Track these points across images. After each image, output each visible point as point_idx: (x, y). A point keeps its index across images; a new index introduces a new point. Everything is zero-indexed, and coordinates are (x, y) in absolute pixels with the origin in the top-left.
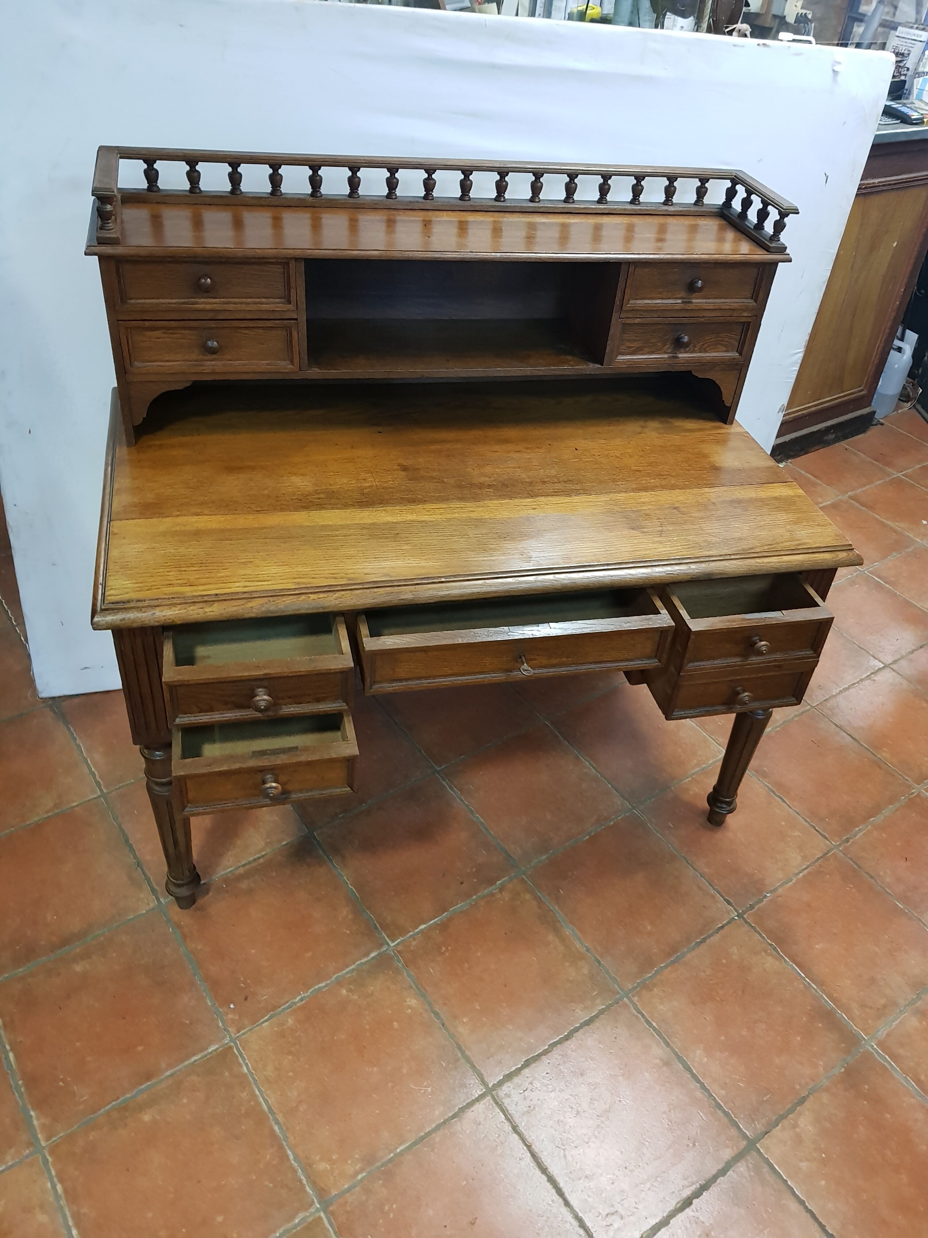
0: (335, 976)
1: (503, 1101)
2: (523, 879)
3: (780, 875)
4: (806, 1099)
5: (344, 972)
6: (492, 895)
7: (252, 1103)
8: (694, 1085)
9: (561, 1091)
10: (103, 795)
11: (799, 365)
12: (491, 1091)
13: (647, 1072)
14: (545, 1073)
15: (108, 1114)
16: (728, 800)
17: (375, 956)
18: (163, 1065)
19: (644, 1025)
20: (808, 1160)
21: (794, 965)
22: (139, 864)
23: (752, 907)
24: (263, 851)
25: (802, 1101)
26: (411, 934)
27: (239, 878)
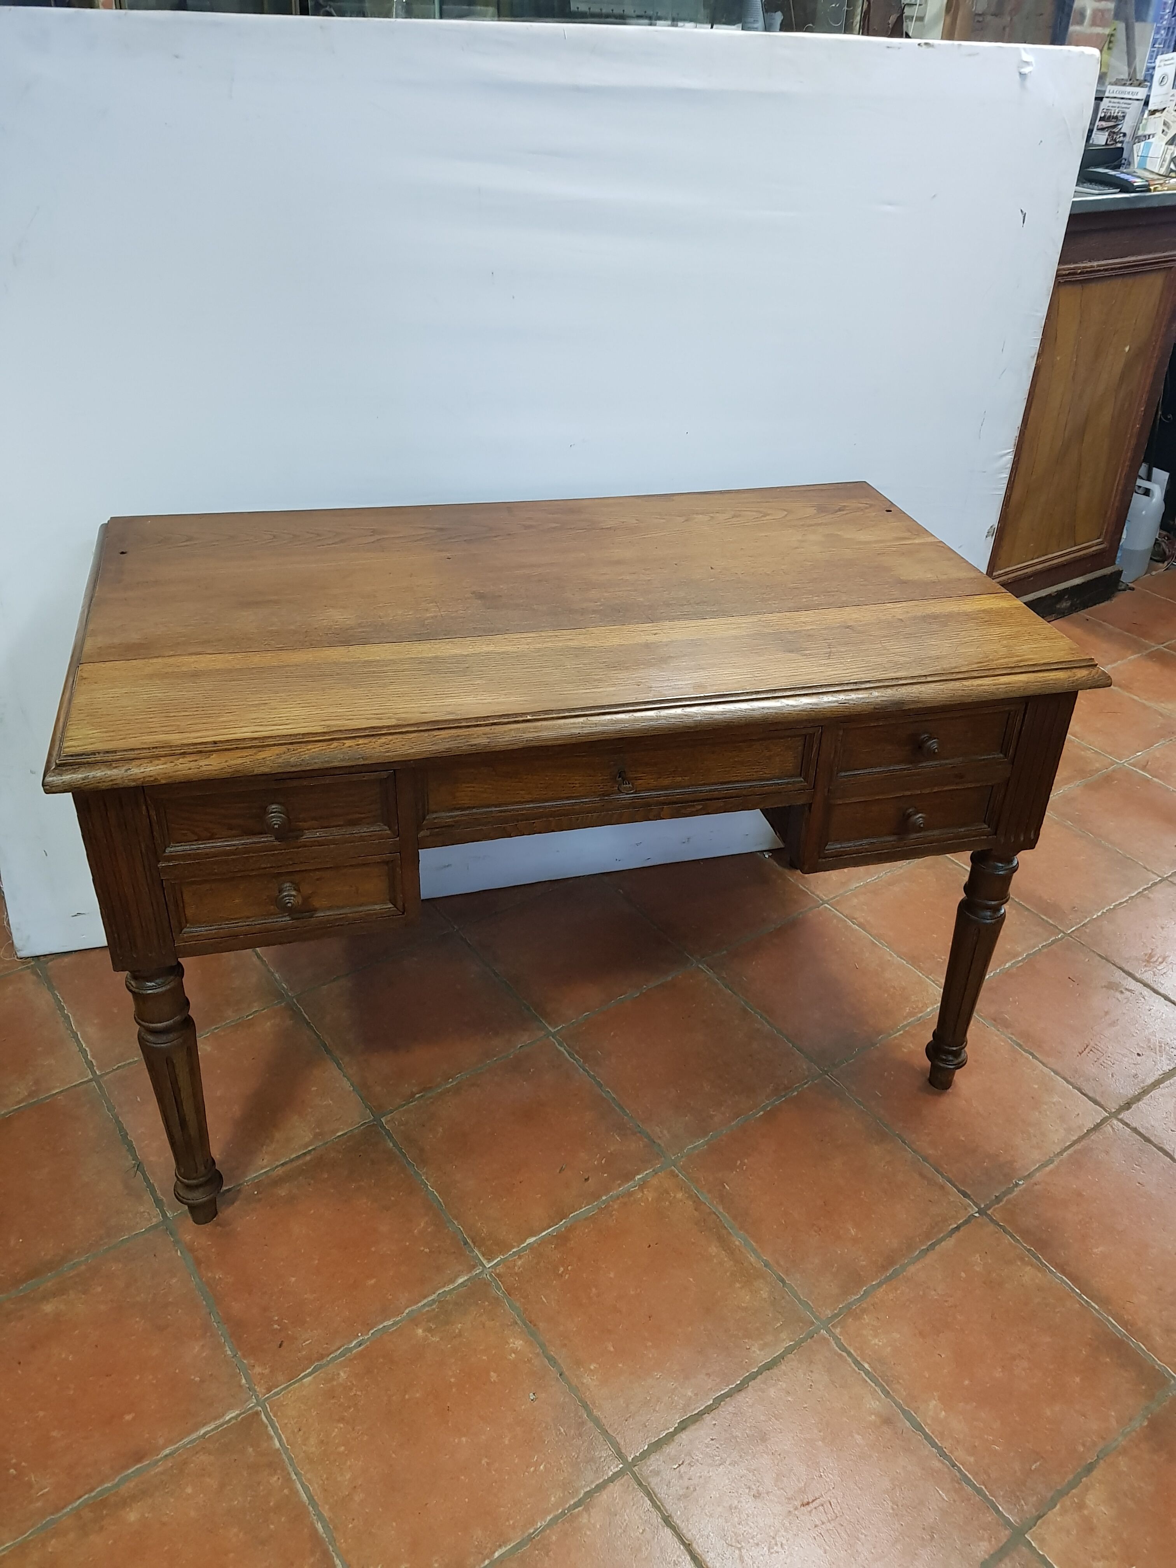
0: (407, 1311)
1: (649, 1480)
2: (672, 1171)
3: (1036, 1155)
4: (1095, 1467)
5: (420, 1304)
6: (630, 1194)
7: (286, 1491)
8: (928, 1450)
9: (733, 1463)
10: (96, 1078)
11: (1008, 471)
12: (629, 1468)
13: (859, 1434)
14: (709, 1439)
15: (77, 1514)
16: (955, 1049)
17: (465, 1281)
18: (161, 1441)
19: (851, 1367)
20: (1104, 1557)
21: (1064, 1277)
22: (139, 1166)
23: (998, 1199)
24: (310, 1146)
25: (1089, 1469)
26: (514, 1250)
27: (277, 1182)
